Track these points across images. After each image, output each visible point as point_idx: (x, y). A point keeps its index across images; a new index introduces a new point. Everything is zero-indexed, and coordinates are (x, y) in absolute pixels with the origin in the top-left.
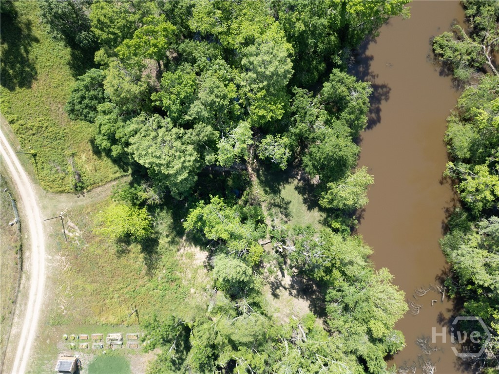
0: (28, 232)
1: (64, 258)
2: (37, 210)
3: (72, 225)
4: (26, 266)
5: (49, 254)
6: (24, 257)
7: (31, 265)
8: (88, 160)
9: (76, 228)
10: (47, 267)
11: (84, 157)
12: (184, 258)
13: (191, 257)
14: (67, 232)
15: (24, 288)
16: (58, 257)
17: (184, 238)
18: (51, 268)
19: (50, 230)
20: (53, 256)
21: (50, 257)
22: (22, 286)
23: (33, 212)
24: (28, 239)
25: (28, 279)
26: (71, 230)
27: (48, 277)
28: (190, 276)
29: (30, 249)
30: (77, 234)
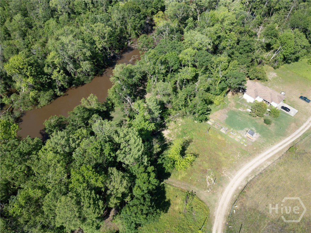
0: (232, 197)
1: (223, 172)
2: (220, 203)
3: (208, 183)
4: (244, 184)
5: (229, 179)
6: (243, 188)
7: (242, 182)
8: (176, 204)
9: (207, 180)
10: (234, 175)
11: (177, 208)
12: (173, 136)
13: (170, 135)
14: (213, 182)
15: (252, 176)
16: (225, 175)
17: (166, 143)
18: (232, 173)
19: (220, 189)
20: (228, 177)
21: (229, 178)
22: (253, 177)
23: (223, 204)
24: (234, 194)
25: (247, 178)
26: (210, 181)
27: (237, 171)
28: (176, 130)
29: (237, 189)
30: (209, 177)
